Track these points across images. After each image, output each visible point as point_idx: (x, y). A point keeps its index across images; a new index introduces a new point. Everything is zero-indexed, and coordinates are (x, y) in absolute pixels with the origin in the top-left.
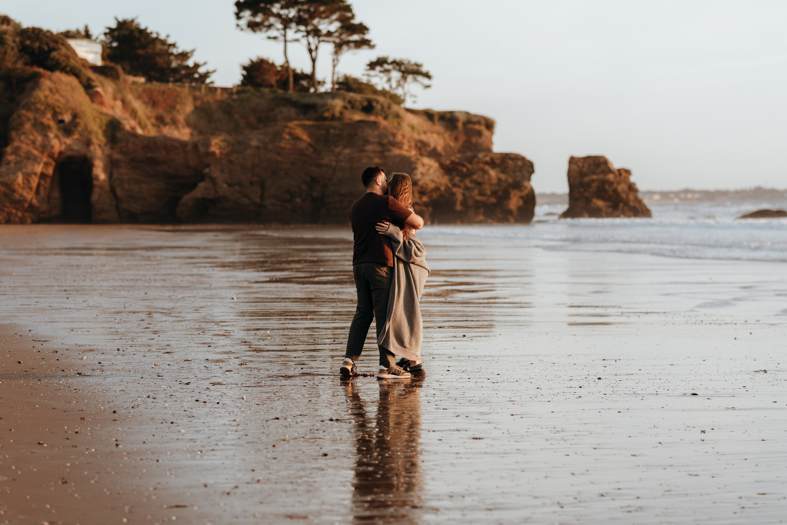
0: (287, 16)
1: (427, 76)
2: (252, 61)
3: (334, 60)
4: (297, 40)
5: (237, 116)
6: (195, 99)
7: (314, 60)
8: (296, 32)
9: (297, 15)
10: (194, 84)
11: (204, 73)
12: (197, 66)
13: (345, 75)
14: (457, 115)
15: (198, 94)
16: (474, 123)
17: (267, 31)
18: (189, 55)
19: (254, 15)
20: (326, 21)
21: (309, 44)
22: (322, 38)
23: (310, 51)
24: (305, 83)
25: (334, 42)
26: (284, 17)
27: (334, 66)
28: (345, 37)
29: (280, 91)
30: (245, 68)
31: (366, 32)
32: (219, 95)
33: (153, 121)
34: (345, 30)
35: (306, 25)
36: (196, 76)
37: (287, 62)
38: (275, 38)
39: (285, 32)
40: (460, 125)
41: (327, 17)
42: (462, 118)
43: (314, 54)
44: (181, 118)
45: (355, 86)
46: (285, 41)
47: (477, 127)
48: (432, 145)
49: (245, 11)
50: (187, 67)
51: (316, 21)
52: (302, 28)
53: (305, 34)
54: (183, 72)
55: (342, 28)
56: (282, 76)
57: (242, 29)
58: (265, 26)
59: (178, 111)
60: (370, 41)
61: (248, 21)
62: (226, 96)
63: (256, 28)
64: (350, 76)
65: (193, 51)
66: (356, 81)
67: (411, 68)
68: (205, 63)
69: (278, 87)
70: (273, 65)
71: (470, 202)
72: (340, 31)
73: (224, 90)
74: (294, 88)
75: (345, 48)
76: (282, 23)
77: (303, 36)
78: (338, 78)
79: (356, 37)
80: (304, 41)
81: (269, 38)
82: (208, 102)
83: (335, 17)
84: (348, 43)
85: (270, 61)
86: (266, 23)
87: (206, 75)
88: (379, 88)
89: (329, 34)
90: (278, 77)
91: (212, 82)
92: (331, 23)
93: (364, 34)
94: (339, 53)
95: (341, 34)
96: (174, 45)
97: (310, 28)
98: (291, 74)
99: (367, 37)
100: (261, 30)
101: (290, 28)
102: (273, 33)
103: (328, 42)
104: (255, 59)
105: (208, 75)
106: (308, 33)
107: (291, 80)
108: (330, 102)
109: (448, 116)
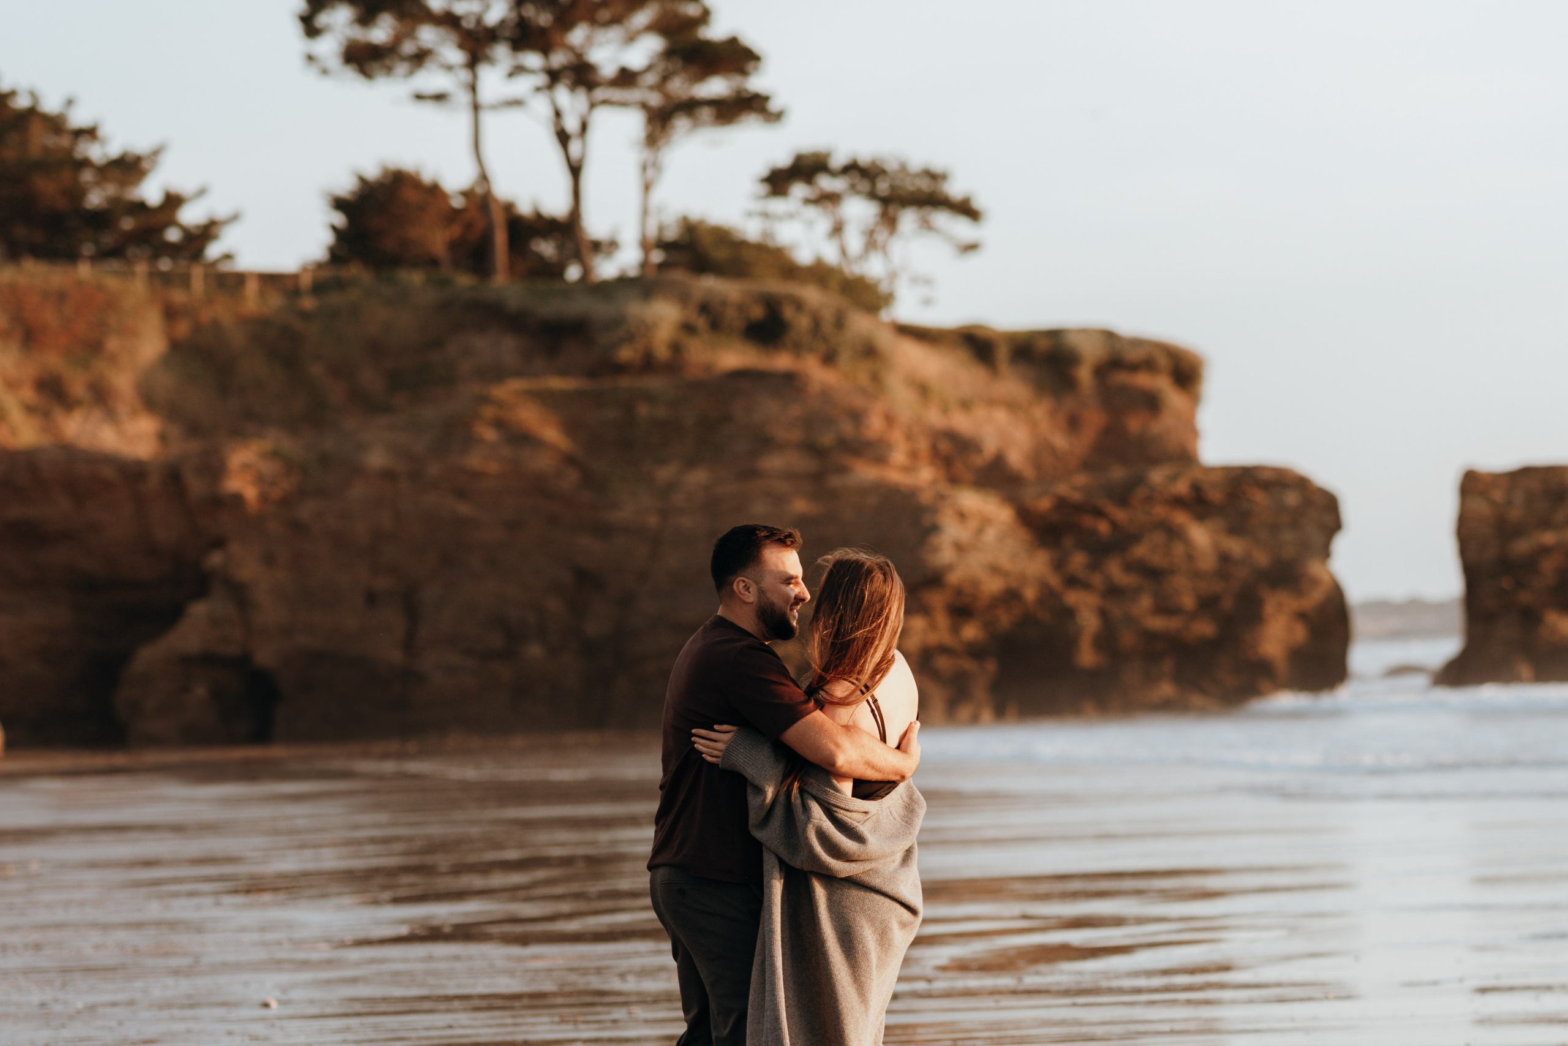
0: (479, 21)
1: (966, 210)
2: (362, 180)
3: (644, 168)
4: (516, 103)
5: (317, 370)
6: (170, 314)
7: (575, 170)
8: (511, 75)
9: (513, 15)
10: (165, 265)
11: (198, 227)
12: (173, 202)
13: (685, 220)
14: (1074, 340)
15: (178, 297)
16: (1134, 367)
17: (411, 73)
18: (145, 165)
19: (366, 19)
20: (614, 33)
21: (558, 114)
22: (600, 94)
23: (563, 137)
24: (546, 248)
25: (644, 106)
26: (468, 24)
27: (647, 187)
28: (679, 87)
29: (464, 281)
30: (339, 204)
31: (751, 65)
32: (252, 299)
33: (29, 394)
34: (679, 63)
35: (546, 50)
36: (173, 235)
37: (484, 178)
38: (440, 98)
39: (475, 76)
40: (1084, 374)
41: (616, 20)
42: (1091, 352)
43: (575, 148)
44: (123, 382)
45: (720, 254)
46: (476, 107)
47: (1143, 380)
48: (990, 445)
49: (333, 7)
50: (140, 207)
51: (578, 36)
52: (533, 60)
53: (541, 79)
54: (127, 224)
55: (668, 54)
56: (469, 226)
57: (325, 72)
58: (403, 59)
59: (113, 359)
60: (766, 99)
61: (345, 43)
62: (276, 301)
63: (375, 65)
64: (701, 222)
65: (156, 153)
66: (723, 236)
67: (910, 185)
68: (202, 192)
69: (456, 264)
70: (434, 190)
71: (1127, 639)
72: (661, 66)
73: (270, 280)
74: (512, 267)
75: (681, 123)
76: (461, 46)
77: (538, 89)
78: (661, 229)
79: (716, 87)
80: (541, 106)
81: (419, 97)
82: (216, 324)
83: (642, 18)
84: (690, 107)
85: (427, 177)
86: (408, 48)
87: (207, 232)
88: (804, 256)
89: (626, 78)
90: (456, 231)
91: (228, 257)
92: (631, 39)
93: (744, 72)
94: (661, 142)
95: (665, 78)
96: (90, 133)
97: (558, 59)
98: (499, 219)
99: (756, 83)
100: (389, 70)
101: (490, 60)
102: (431, 79)
103: (623, 104)
104: (372, 172)
105: (214, 230)
106: (554, 76)
107: (500, 239)
108: (635, 309)
109: (1043, 344)
